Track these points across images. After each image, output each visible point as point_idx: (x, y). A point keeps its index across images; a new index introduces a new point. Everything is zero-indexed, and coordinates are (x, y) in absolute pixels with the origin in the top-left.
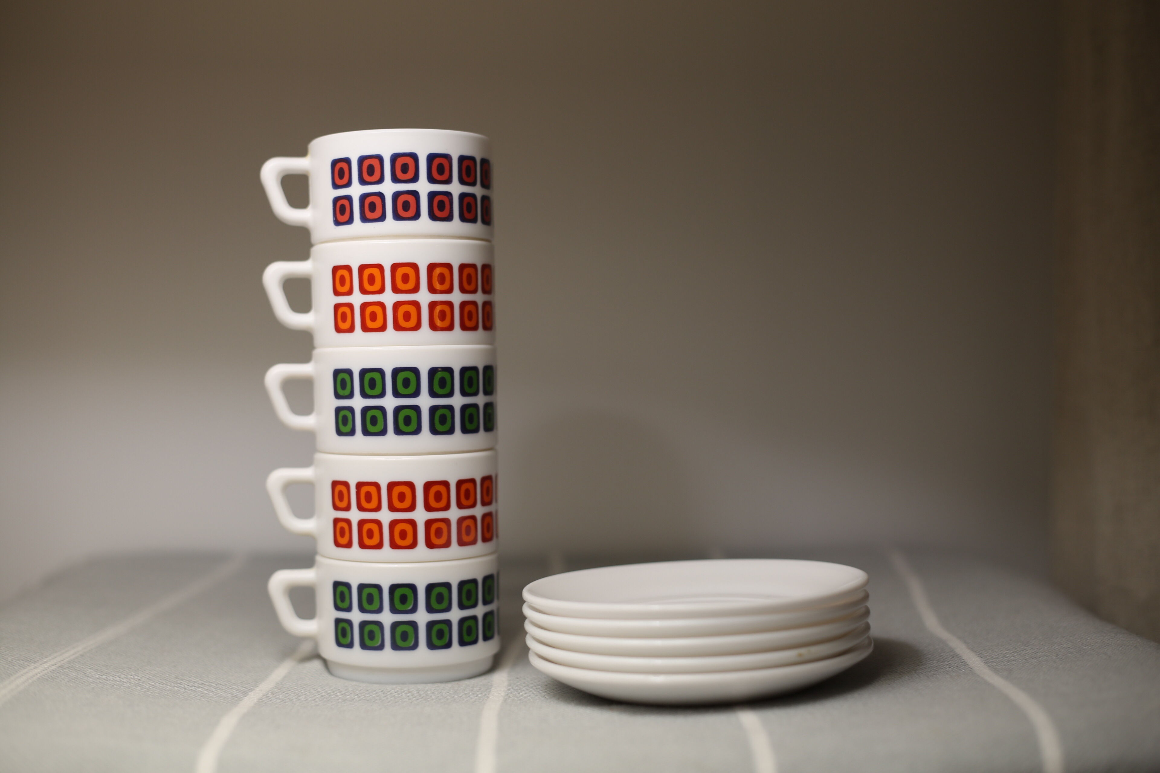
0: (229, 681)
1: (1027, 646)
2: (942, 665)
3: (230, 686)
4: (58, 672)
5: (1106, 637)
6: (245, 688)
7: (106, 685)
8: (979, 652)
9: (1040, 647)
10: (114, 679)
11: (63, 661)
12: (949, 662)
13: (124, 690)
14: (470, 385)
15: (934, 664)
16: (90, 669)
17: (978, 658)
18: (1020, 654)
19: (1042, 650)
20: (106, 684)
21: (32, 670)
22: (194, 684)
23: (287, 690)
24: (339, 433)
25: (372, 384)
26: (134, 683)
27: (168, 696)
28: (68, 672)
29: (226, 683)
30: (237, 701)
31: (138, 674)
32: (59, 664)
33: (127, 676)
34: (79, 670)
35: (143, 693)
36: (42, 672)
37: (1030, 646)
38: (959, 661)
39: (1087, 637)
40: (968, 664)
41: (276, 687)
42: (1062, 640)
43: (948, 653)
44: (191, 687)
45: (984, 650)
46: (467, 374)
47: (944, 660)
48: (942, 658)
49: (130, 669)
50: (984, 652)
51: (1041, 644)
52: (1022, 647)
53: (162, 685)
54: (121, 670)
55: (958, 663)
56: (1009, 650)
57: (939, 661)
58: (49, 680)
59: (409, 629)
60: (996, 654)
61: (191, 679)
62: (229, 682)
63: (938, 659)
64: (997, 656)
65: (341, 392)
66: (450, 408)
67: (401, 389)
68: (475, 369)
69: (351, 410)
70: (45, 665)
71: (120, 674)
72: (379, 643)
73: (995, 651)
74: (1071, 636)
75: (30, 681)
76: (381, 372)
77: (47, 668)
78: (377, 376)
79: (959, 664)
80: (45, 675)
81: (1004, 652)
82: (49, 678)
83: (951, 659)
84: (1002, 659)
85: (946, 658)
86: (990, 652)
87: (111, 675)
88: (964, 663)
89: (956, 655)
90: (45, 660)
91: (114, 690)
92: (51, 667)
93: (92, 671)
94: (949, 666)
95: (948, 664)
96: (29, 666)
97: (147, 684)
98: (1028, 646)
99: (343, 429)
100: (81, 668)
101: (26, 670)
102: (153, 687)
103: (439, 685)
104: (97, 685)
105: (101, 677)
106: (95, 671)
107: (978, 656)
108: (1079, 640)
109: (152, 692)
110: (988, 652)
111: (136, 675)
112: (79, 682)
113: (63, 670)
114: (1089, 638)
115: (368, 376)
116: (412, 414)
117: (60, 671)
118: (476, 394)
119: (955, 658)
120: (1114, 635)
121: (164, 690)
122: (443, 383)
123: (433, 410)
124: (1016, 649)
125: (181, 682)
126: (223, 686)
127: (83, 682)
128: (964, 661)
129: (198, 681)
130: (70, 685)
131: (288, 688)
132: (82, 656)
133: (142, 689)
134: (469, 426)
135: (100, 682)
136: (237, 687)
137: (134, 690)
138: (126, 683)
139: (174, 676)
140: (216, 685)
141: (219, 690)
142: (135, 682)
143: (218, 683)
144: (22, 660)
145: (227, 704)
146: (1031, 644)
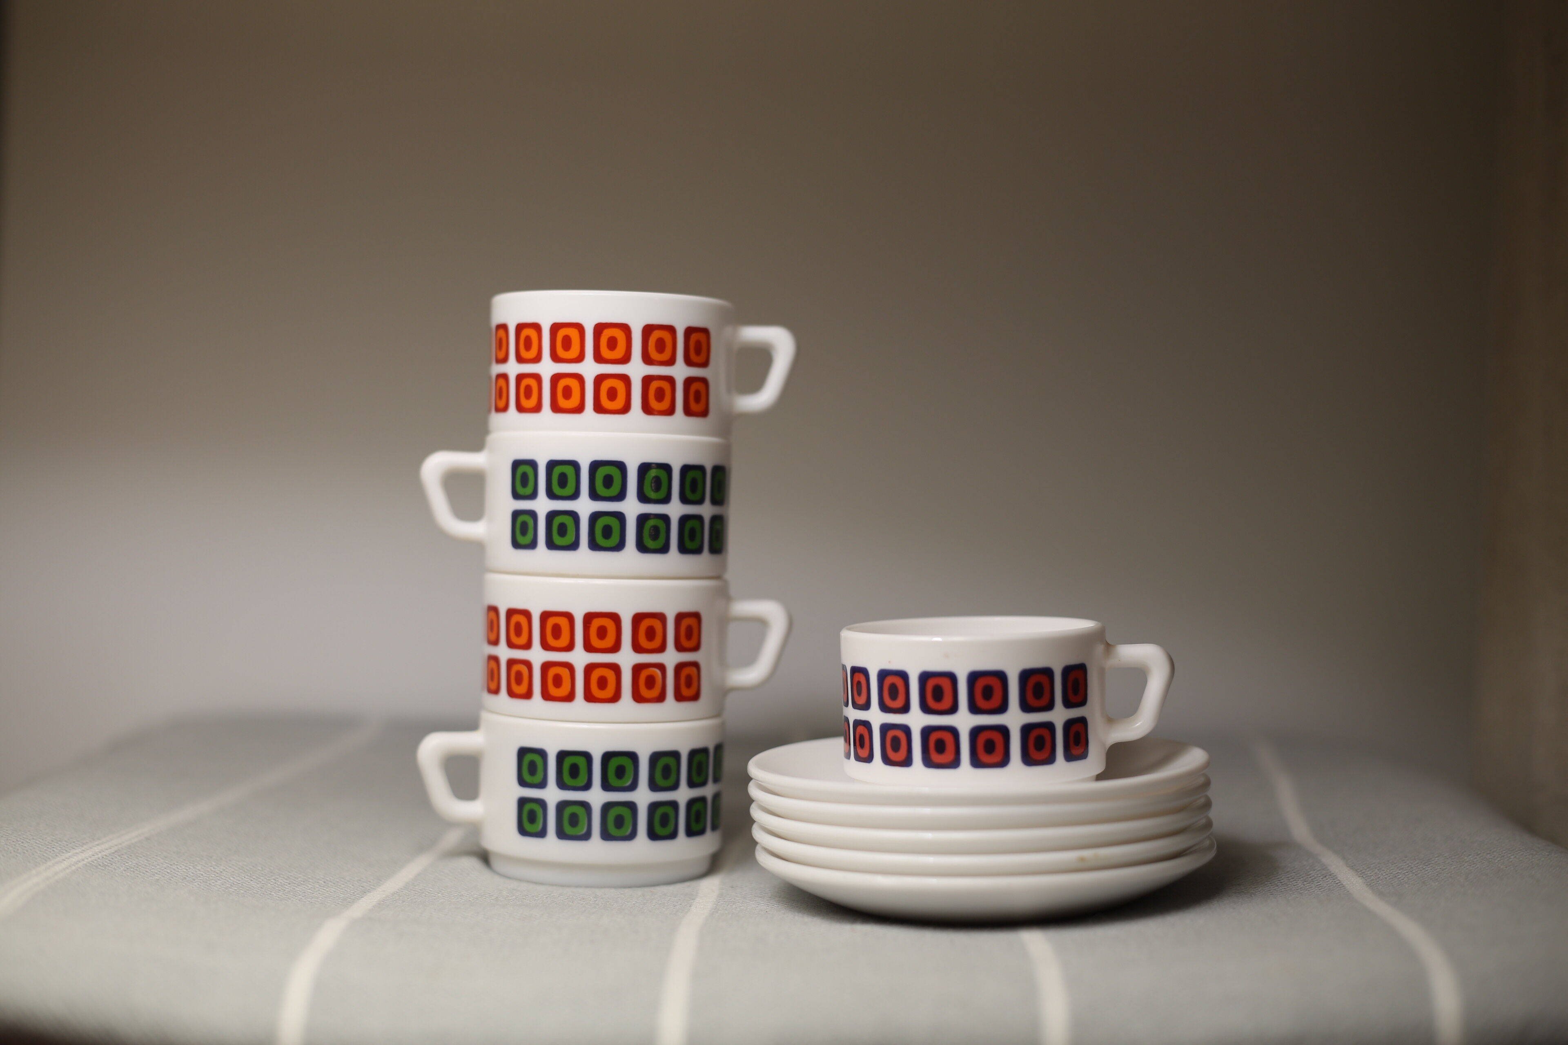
0: (343, 878)
1: (1427, 864)
2: (1308, 886)
3: (343, 884)
4: (112, 859)
5: (1537, 856)
6: (362, 887)
7: (176, 877)
8: (1361, 871)
9: (1444, 866)
10: (187, 870)
11: (121, 844)
12: (1319, 882)
13: (198, 884)
14: (694, 489)
15: (1298, 884)
16: (157, 856)
17: (1358, 879)
18: (1416, 875)
19: (1446, 870)
20: (176, 875)
21: (77, 853)
22: (295, 880)
23: (419, 892)
24: (516, 545)
25: (563, 481)
26: (213, 876)
27: (258, 895)
28: (125, 859)
29: (338, 880)
30: (349, 902)
31: (221, 865)
32: (116, 848)
33: (205, 867)
34: (141, 857)
35: (223, 889)
36: (90, 857)
37: (1432, 865)
38: (1332, 882)
39: (1509, 855)
40: (1344, 886)
41: (404, 887)
42: (1476, 858)
43: (1318, 871)
44: (290, 884)
45: (1368, 868)
46: (690, 475)
47: (1312, 880)
48: (1310, 878)
49: (211, 857)
50: (1368, 871)
51: (1447, 862)
52: (1421, 866)
53: (252, 880)
54: (197, 859)
55: (1330, 885)
56: (1402, 869)
57: (1305, 881)
58: (100, 867)
59: (626, 812)
60: (1384, 874)
61: (290, 874)
62: (342, 880)
63: (1304, 878)
64: (1385, 877)
65: (521, 490)
66: (665, 518)
67: (601, 490)
68: (701, 468)
69: (533, 514)
70: (95, 848)
71: (196, 863)
72: (585, 830)
73: (1383, 870)
74: (1488, 854)
75: (73, 868)
76: (575, 465)
77: (98, 853)
78: (569, 471)
79: (1332, 886)
80: (95, 862)
81: (1395, 871)
82: (100, 865)
83: (1322, 879)
84: (1392, 881)
85: (1315, 878)
86: (1376, 871)
87: (183, 865)
88: (1340, 885)
89: (1330, 874)
90: (97, 843)
91: (186, 883)
92: (103, 851)
93: (159, 858)
94: (1319, 888)
95: (1317, 886)
96: (74, 848)
97: (231, 878)
98: (1429, 864)
99: (521, 540)
100: (144, 854)
101: (70, 854)
102: (239, 882)
103: (627, 890)
104: (163, 876)
105: (170, 866)
106: (163, 859)
107: (1359, 876)
108: (1499, 859)
109: (236, 889)
110: (1372, 872)
111: (218, 867)
112: (140, 872)
113: (119, 856)
114: (1512, 857)
115: (557, 470)
116: (614, 523)
117: (116, 857)
118: (700, 502)
119: (1327, 877)
120: (1547, 854)
121: (253, 887)
122: (657, 484)
123: (642, 519)
124: (1412, 868)
125: (277, 878)
126: (334, 884)
127: (144, 872)
128: (1340, 882)
129: (300, 877)
130: (127, 875)
131: (421, 890)
132: (147, 839)
133: (223, 884)
134: (689, 544)
135: (168, 873)
136: (353, 885)
137: (213, 884)
138: (202, 875)
139: (268, 870)
140: (325, 882)
141: (327, 888)
142: (215, 875)
143: (327, 880)
144: (66, 841)
145: (336, 905)
146: (1433, 862)
